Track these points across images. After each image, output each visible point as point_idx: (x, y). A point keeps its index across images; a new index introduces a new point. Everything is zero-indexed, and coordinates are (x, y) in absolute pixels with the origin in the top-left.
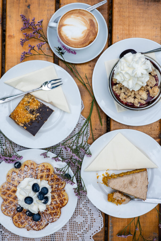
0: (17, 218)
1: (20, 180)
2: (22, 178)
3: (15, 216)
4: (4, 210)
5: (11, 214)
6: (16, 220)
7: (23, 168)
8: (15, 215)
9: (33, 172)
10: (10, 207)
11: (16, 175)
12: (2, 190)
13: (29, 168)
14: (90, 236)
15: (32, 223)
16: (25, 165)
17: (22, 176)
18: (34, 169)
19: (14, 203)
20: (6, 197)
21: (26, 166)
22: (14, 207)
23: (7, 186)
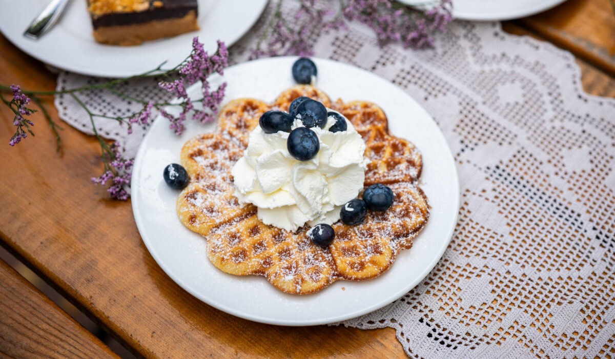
0: (349, 259)
1: (229, 194)
2: (224, 185)
3: (338, 262)
4: (297, 283)
5: (325, 270)
6: (352, 265)
7: (197, 166)
8: (335, 263)
9: (228, 150)
10: (297, 262)
11: (205, 196)
12: (225, 257)
13: (207, 153)
14: (580, 97)
15: (389, 223)
16: (192, 156)
17: (218, 183)
18: (221, 143)
19: (290, 247)
20: (258, 256)
21: (196, 156)
22: (307, 254)
23: (223, 237)
